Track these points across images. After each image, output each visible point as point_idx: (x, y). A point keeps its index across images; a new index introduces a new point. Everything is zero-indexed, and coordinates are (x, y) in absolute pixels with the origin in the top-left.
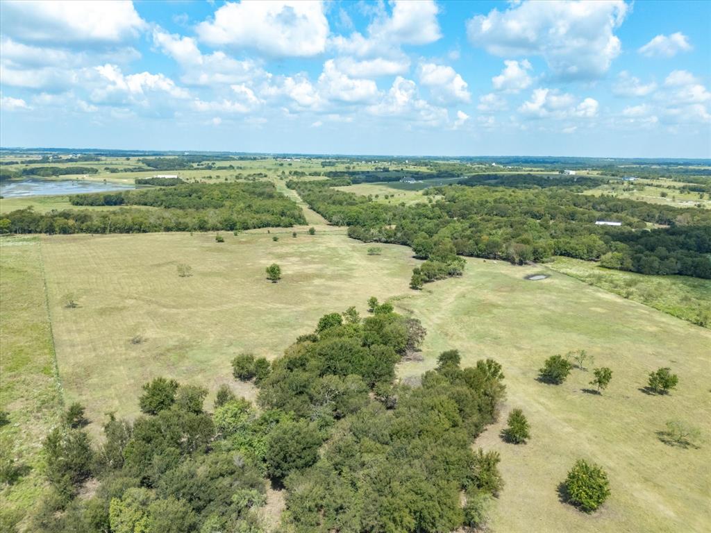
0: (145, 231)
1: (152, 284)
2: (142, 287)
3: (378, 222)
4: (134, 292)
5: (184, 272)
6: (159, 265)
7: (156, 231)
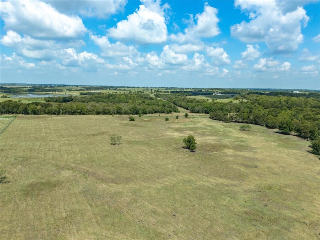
0: (84, 114)
1: (88, 152)
2: (79, 155)
3: (223, 111)
4: (72, 160)
5: (115, 141)
6: (94, 135)
7: (90, 114)
